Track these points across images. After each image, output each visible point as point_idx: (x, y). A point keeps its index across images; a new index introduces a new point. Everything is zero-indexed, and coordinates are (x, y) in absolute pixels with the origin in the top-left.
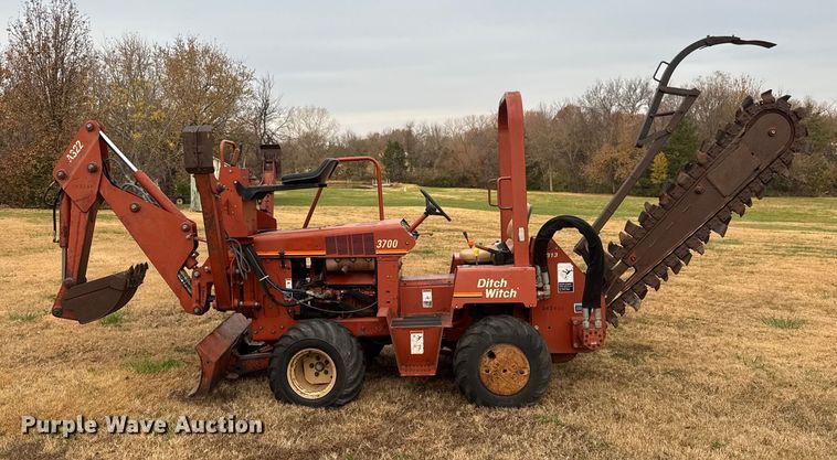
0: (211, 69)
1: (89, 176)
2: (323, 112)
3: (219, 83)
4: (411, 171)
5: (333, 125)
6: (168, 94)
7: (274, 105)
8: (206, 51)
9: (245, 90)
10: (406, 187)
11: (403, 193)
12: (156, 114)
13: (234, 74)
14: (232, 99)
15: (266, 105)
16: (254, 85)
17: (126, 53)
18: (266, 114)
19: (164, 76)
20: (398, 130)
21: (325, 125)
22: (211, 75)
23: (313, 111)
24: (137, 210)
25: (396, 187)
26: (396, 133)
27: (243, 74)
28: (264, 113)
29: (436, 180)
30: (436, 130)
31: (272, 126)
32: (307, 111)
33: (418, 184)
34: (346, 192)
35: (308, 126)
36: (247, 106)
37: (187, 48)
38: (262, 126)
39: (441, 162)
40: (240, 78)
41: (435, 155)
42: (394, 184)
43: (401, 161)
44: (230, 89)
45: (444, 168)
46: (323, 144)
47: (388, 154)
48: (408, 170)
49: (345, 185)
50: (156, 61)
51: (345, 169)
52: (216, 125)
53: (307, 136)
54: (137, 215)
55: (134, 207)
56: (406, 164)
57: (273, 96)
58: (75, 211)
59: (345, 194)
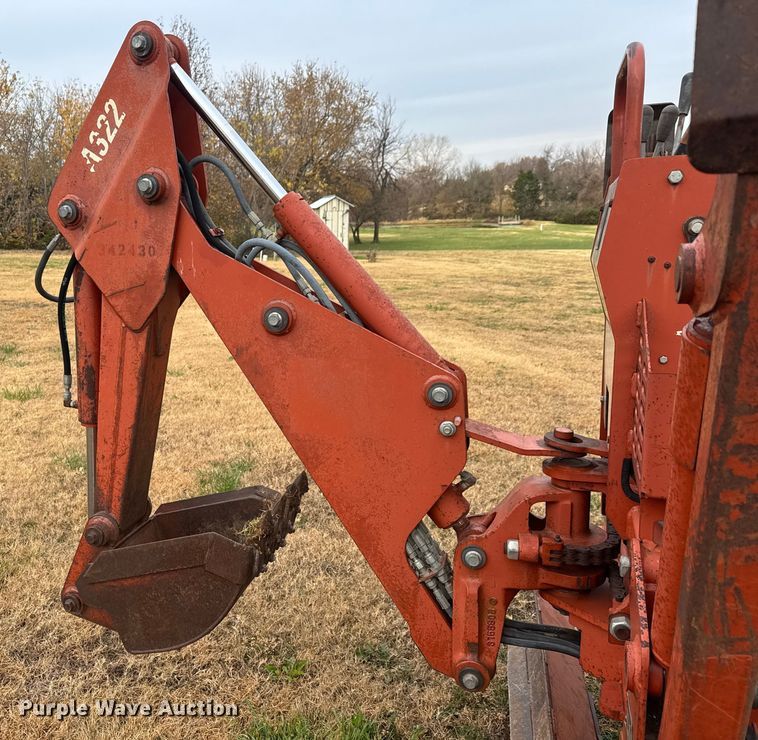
0: (331, 97)
1: (142, 215)
2: (444, 140)
3: (339, 113)
4: (546, 204)
5: (454, 155)
6: (287, 130)
7: (394, 134)
8: (325, 77)
9: (364, 118)
10: (542, 225)
11: (538, 232)
12: (274, 149)
13: (354, 100)
14: (351, 129)
15: (386, 135)
16: (375, 112)
17: (245, 87)
18: (384, 146)
19: (281, 110)
20: (527, 159)
21: (445, 156)
22: (330, 104)
23: (431, 141)
24: (286, 329)
25: (528, 225)
26: (525, 161)
27: (363, 100)
28: (382, 146)
29: (580, 215)
30: (584, 154)
31: (390, 159)
32: (425, 141)
33: (555, 221)
34: (469, 232)
35: (425, 157)
36: (365, 137)
37: (306, 76)
38: (380, 160)
39: (588, 192)
40: (360, 105)
41: (580, 185)
42: (525, 221)
43: (534, 193)
44: (350, 119)
45: (592, 200)
46: (441, 179)
47: (519, 186)
48: (543, 204)
49: (465, 225)
50: (274, 93)
51: (465, 205)
52: (333, 161)
53: (424, 170)
54: (284, 343)
55: (275, 318)
56: (541, 198)
57: (394, 123)
58: (111, 326)
59: (468, 234)
